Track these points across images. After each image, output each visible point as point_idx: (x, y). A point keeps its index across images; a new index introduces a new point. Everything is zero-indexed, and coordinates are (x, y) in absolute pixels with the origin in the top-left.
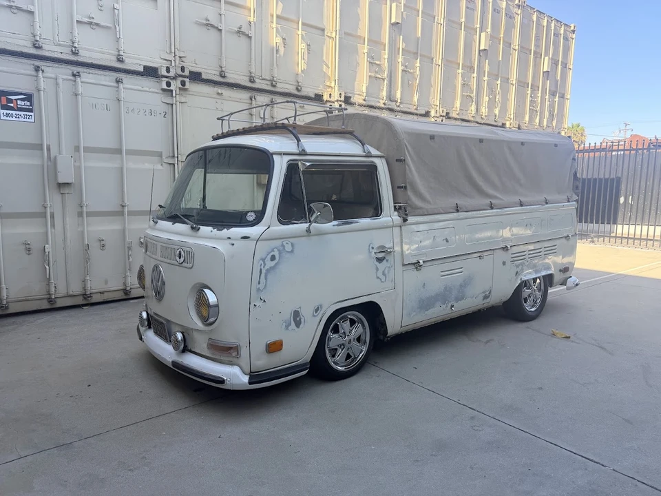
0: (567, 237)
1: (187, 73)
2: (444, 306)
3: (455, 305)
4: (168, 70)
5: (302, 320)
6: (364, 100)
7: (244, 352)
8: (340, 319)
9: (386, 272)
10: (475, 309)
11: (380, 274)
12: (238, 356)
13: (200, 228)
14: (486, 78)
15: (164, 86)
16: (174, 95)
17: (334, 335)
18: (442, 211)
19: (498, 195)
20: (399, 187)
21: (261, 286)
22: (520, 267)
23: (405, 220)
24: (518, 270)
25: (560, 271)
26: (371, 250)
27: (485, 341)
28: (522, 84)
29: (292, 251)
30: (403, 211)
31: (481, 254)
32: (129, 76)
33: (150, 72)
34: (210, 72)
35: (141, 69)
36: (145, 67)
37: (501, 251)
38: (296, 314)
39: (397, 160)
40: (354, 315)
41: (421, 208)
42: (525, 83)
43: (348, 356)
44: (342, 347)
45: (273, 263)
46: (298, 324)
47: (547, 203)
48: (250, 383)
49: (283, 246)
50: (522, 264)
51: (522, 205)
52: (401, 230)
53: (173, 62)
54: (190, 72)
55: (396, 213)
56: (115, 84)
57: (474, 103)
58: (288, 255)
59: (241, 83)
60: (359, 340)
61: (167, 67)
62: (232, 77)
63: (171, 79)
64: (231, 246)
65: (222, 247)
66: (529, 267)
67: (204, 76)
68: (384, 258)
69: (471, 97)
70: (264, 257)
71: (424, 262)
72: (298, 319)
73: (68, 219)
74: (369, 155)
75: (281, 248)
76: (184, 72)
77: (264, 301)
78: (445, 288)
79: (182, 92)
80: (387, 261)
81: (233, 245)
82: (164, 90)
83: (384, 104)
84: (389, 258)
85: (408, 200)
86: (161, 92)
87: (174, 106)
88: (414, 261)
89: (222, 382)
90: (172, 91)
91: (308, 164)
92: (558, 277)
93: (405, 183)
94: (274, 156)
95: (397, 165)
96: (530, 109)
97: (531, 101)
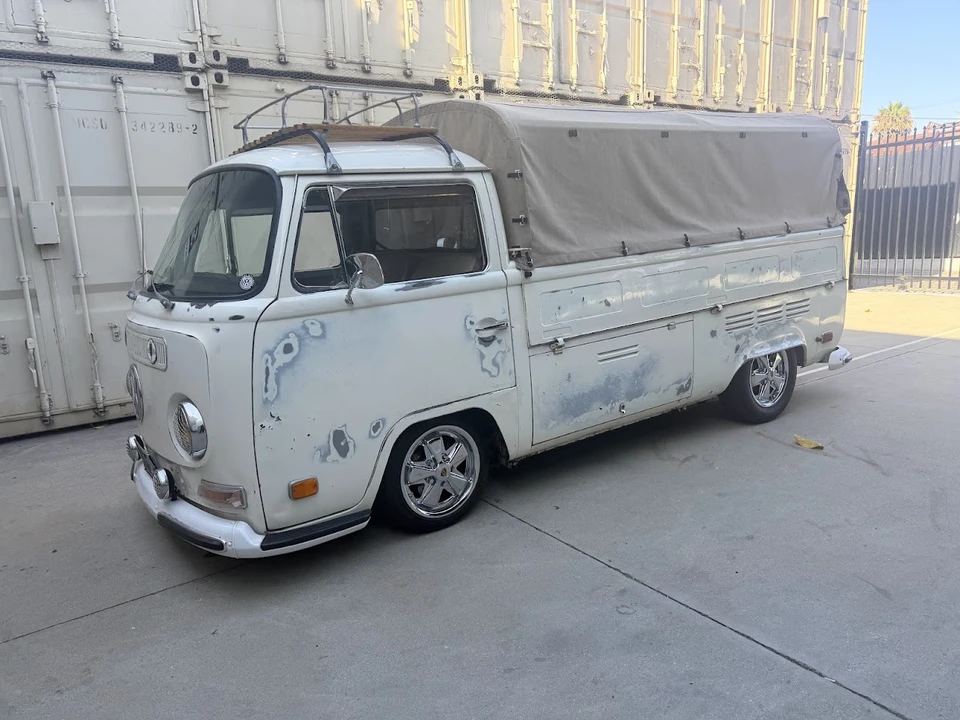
0: (828, 286)
1: (223, 61)
2: (606, 408)
3: (627, 404)
4: (192, 58)
5: (351, 446)
6: (517, 84)
7: (253, 499)
8: (427, 438)
9: (499, 360)
10: (666, 409)
11: (487, 364)
12: (244, 505)
13: (174, 305)
14: (719, 36)
15: (189, 85)
16: (206, 97)
17: (418, 464)
18: (597, 256)
19: (699, 223)
20: (515, 221)
21: (271, 395)
22: (744, 338)
23: (528, 275)
24: (740, 342)
25: (818, 340)
26: (469, 326)
27: (682, 457)
28: (781, 41)
29: (323, 336)
30: (525, 259)
31: (669, 322)
32: (132, 72)
33: (166, 64)
34: (262, 58)
35: (151, 60)
36: (157, 57)
37: (708, 314)
38: (339, 437)
39: (510, 176)
40: (450, 431)
41: (557, 253)
42: (787, 39)
43: (445, 495)
44: (432, 481)
45: (288, 357)
46: (343, 451)
47: (789, 232)
48: (264, 547)
49: (304, 327)
50: (747, 334)
51: (742, 238)
52: (522, 291)
53: (200, 46)
54: (230, 60)
55: (513, 263)
56: (111, 87)
57: (700, 78)
58: (315, 343)
59: (313, 71)
60: (462, 468)
61: (191, 54)
62: (297, 64)
63: (199, 72)
64: (215, 333)
65: (202, 335)
66: (758, 336)
67: (252, 65)
68: (494, 338)
69: (696, 69)
70: (270, 348)
71: (565, 340)
72: (343, 444)
73: (58, 298)
74: (459, 169)
75: (302, 332)
76: (218, 60)
77: (279, 419)
78: (609, 378)
79: (217, 93)
80: (499, 342)
81: (218, 330)
82: (188, 90)
83: (551, 89)
84: (505, 337)
85: (531, 241)
86: (185, 93)
87: (208, 114)
88: (550, 339)
89: (221, 546)
90: (201, 91)
91: (344, 190)
92: (813, 351)
93: (524, 211)
94: (283, 180)
95: (508, 183)
96: (796, 82)
97: (797, 68)
